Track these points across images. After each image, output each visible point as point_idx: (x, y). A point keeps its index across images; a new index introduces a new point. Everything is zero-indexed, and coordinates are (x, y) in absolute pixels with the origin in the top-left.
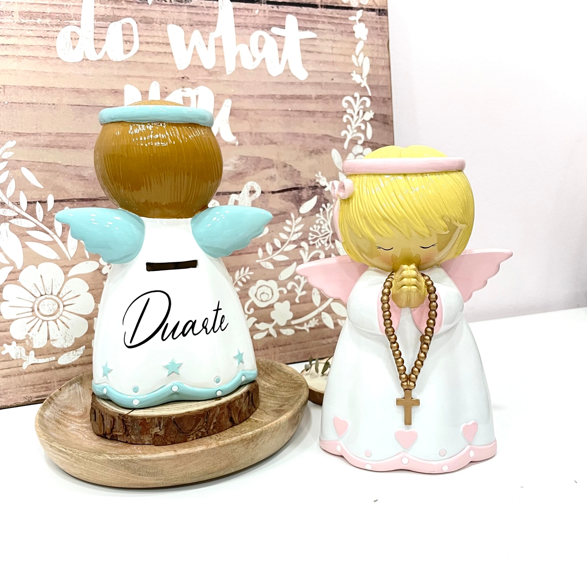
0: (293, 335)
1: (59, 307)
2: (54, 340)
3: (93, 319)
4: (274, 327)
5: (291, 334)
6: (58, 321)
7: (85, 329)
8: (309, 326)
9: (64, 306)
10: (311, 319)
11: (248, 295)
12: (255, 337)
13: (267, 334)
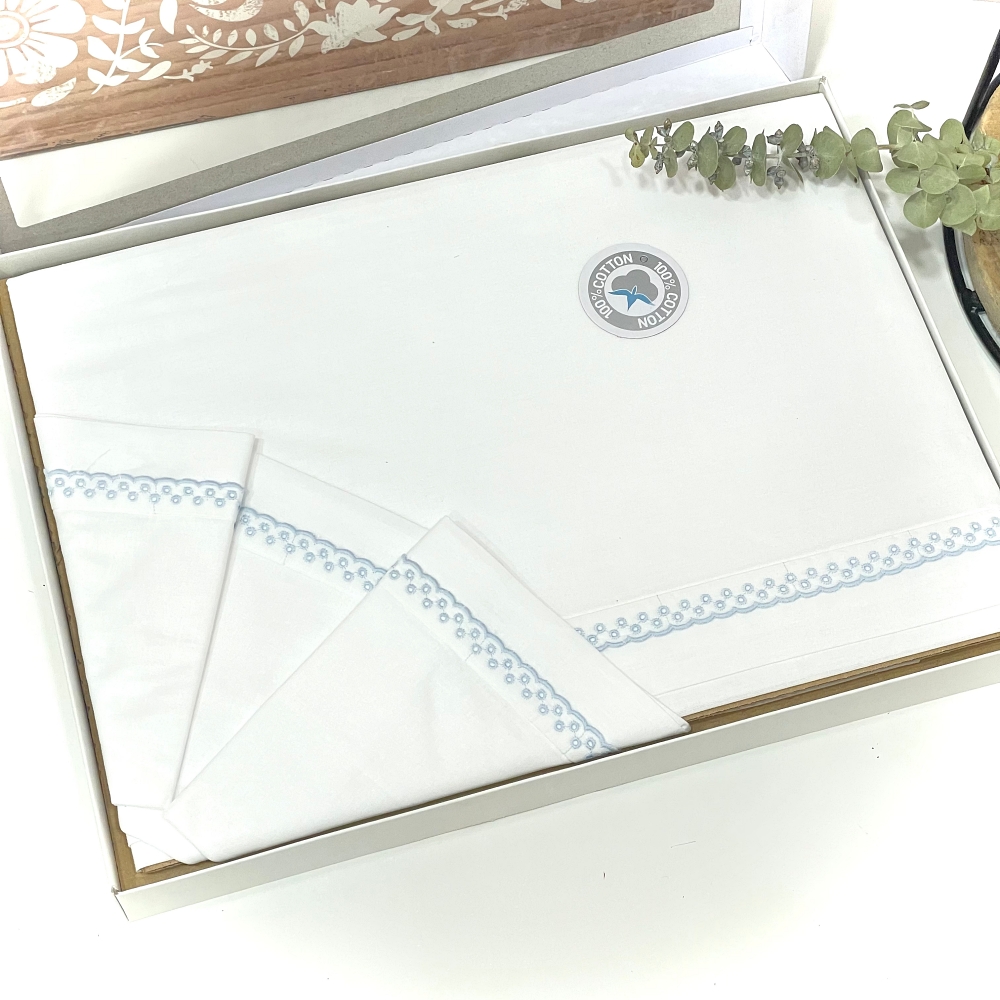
0: (474, 27)
1: (21, 26)
2: (20, 75)
3: (85, 38)
4: (434, 19)
5: (470, 26)
6: (23, 47)
7: (74, 54)
8: (509, 9)
9: (31, 25)
12: (394, 38)
13: (421, 30)
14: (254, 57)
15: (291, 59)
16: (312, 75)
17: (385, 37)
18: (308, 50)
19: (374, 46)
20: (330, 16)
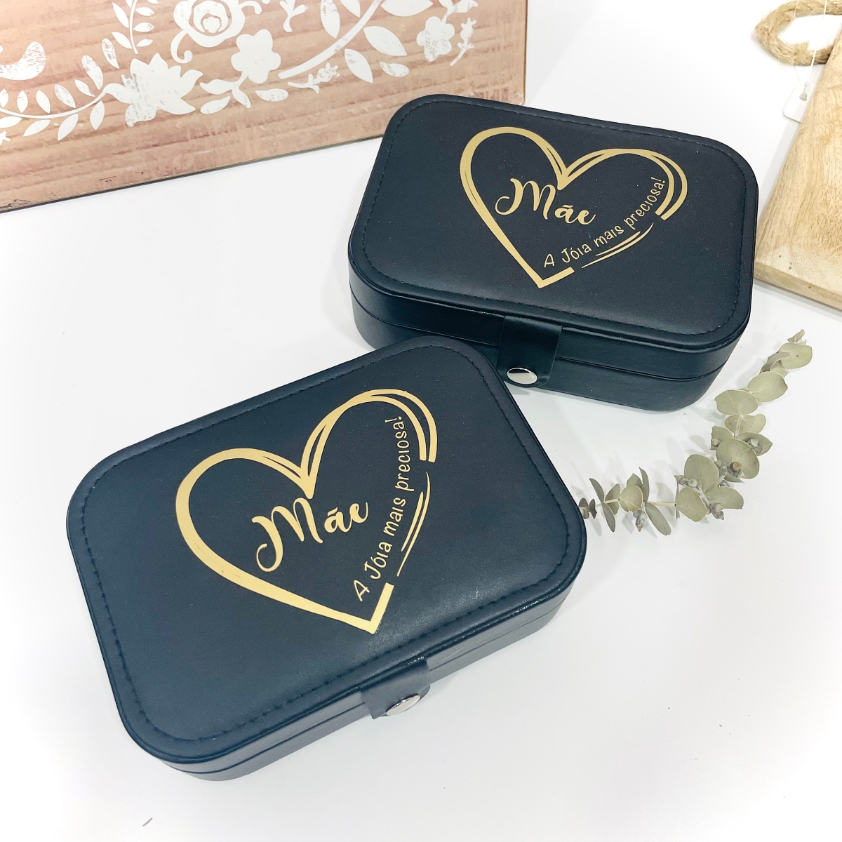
0: (286, 101)
4: (242, 88)
5: (281, 99)
8: (319, 80)
10: (323, 65)
11: (172, 22)
12: (204, 110)
13: (230, 101)
14: (53, 128)
15: (95, 133)
16: (123, 153)
17: (193, 109)
18: (112, 122)
19: (183, 119)
20: (126, 77)
